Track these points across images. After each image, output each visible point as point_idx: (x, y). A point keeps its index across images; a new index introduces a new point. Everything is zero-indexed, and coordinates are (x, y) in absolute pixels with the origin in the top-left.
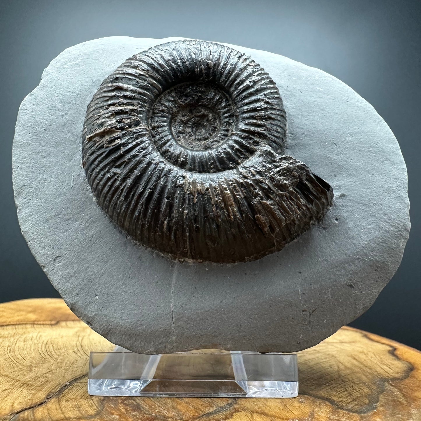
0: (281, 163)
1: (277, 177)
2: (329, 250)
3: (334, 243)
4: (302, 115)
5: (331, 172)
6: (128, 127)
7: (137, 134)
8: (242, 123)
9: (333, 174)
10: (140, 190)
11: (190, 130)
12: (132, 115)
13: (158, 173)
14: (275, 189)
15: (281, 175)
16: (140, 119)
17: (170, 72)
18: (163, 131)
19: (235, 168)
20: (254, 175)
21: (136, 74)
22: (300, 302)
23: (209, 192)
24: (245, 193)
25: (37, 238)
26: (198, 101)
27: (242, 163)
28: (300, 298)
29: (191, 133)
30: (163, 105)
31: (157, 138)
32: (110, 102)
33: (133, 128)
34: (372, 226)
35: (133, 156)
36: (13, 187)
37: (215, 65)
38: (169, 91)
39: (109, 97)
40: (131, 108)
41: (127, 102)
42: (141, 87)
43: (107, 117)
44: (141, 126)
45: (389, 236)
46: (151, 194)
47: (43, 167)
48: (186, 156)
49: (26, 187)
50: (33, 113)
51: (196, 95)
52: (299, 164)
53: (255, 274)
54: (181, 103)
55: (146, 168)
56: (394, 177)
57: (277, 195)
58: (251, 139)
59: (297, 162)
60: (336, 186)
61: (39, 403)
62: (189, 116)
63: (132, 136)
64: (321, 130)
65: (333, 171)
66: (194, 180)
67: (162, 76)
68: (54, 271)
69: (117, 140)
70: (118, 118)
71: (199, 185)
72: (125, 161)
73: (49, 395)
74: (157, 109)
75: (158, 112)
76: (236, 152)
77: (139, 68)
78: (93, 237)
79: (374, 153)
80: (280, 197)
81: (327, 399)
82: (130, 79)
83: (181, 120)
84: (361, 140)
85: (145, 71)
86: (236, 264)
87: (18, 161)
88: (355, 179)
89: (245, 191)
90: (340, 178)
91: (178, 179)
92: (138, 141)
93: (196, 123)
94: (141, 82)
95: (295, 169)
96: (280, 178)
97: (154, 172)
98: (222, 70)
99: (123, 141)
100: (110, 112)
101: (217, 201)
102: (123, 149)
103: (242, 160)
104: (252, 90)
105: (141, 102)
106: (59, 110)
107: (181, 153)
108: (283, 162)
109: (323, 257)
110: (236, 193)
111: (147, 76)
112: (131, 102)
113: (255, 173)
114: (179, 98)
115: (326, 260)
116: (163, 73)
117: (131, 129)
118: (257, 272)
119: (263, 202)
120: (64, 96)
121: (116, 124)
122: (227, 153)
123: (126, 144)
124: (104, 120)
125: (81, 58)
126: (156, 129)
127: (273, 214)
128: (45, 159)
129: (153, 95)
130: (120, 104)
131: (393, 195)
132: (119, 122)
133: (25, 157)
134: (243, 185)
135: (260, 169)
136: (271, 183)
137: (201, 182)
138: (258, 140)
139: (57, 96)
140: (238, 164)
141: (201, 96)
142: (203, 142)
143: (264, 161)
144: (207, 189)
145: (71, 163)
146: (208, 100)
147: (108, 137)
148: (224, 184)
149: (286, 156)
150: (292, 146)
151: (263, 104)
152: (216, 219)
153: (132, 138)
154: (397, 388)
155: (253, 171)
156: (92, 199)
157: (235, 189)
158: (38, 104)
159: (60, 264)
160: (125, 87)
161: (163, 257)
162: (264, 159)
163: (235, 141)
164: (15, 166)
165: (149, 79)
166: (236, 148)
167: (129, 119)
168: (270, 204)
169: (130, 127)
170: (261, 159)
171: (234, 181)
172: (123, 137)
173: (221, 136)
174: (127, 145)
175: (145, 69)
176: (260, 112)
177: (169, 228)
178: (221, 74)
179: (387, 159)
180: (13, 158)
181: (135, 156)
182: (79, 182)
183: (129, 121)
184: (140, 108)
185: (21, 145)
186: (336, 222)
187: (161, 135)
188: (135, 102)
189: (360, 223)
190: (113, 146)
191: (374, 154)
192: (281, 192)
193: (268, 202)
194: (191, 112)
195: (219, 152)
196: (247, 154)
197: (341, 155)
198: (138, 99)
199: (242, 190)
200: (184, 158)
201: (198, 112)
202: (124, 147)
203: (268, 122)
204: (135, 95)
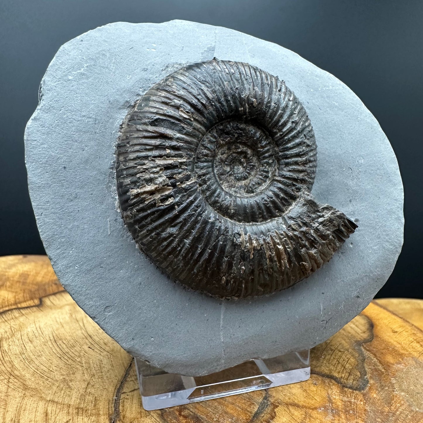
0: (324, 214)
1: (321, 227)
2: (346, 271)
3: (349, 266)
4: (323, 138)
5: (347, 198)
6: (179, 183)
7: (189, 191)
8: (285, 169)
9: (349, 200)
10: (199, 251)
11: (229, 168)
12: (182, 169)
13: (216, 232)
14: (319, 238)
15: (324, 225)
16: (190, 171)
17: (214, 112)
18: (209, 179)
19: (280, 216)
20: (300, 227)
21: (181, 118)
22: (321, 316)
23: (263, 248)
24: (294, 244)
25: (81, 291)
26: (237, 139)
27: (286, 210)
28: (322, 313)
29: (230, 173)
30: (206, 148)
31: (205, 186)
32: (156, 153)
33: (185, 183)
34: (378, 246)
35: (189, 215)
36: (41, 237)
37: (259, 103)
38: (210, 130)
39: (153, 146)
40: (180, 160)
41: (176, 154)
42: (187, 134)
43: (155, 173)
44: (192, 180)
46: (211, 255)
47: (71, 213)
48: (236, 206)
49: (57, 236)
50: (46, 146)
51: (236, 133)
52: (339, 213)
53: (288, 300)
55: (204, 228)
56: (395, 198)
57: (320, 244)
58: (294, 185)
59: (337, 212)
62: (227, 153)
63: (185, 194)
64: (340, 155)
65: (349, 197)
66: (249, 236)
67: (207, 119)
68: (107, 320)
69: (169, 199)
70: (169, 172)
71: (254, 242)
72: (181, 222)
73: (110, 419)
74: (201, 153)
75: (202, 156)
76: (281, 200)
77: (182, 109)
78: (141, 284)
79: (381, 175)
80: (322, 246)
81: (331, 376)
82: (173, 123)
83: (221, 159)
84: (371, 162)
85: (189, 114)
86: (273, 294)
87: (40, 207)
88: (366, 203)
89: (294, 243)
90: (354, 203)
91: (234, 236)
92: (191, 198)
93: (233, 160)
94: (187, 128)
95: (335, 219)
96: (323, 229)
97: (213, 232)
98: (266, 110)
99: (177, 199)
100: (158, 166)
101: (270, 255)
102: (177, 209)
103: (286, 208)
104: (295, 132)
105: (188, 151)
106: (76, 141)
107: (230, 204)
108: (326, 213)
109: (341, 278)
110: (287, 247)
111: (192, 119)
112: (179, 154)
113: (301, 225)
114: (220, 137)
115: (343, 281)
116: (208, 115)
117: (183, 186)
118: (290, 298)
119: (309, 253)
120: (79, 122)
121: (167, 181)
122: (273, 202)
123: (179, 202)
124: (152, 175)
125: (86, 65)
126: (202, 177)
127: (316, 261)
128: (72, 203)
130: (168, 156)
131: (393, 216)
132: (170, 178)
133: (48, 201)
134: (293, 238)
135: (306, 220)
136: (316, 234)
137: (256, 238)
138: (300, 186)
139: (70, 123)
140: (283, 212)
141: (241, 133)
142: (243, 182)
143: (308, 212)
144: (262, 245)
145: (103, 206)
146: (247, 137)
147: (160, 195)
148: (276, 239)
151: (304, 148)
152: (268, 270)
153: (185, 195)
154: (372, 353)
155: (300, 223)
156: (135, 246)
157: (286, 243)
158: (48, 133)
159: (111, 313)
160: (171, 135)
161: (211, 297)
162: (308, 208)
164: (37, 213)
165: (195, 124)
166: (282, 197)
167: (180, 173)
168: (314, 253)
169: (181, 183)
170: (305, 209)
171: (284, 234)
172: (175, 195)
173: (263, 178)
174: (182, 204)
175: (189, 111)
176: (302, 157)
177: (227, 282)
178: (265, 113)
179: (390, 181)
180: (33, 204)
181: (190, 216)
182: (117, 229)
183: (180, 176)
184: (188, 158)
185: (39, 186)
186: (351, 246)
187: (208, 183)
188: (183, 153)
189: (369, 245)
190: (166, 205)
191: (380, 177)
192: (324, 242)
193: (313, 251)
194: (229, 149)
195: (266, 201)
196: (290, 201)
197: (356, 180)
198: (185, 149)
199: (291, 243)
200: (234, 209)
201: (236, 149)
202: (179, 206)
203: (308, 166)
204: (182, 144)
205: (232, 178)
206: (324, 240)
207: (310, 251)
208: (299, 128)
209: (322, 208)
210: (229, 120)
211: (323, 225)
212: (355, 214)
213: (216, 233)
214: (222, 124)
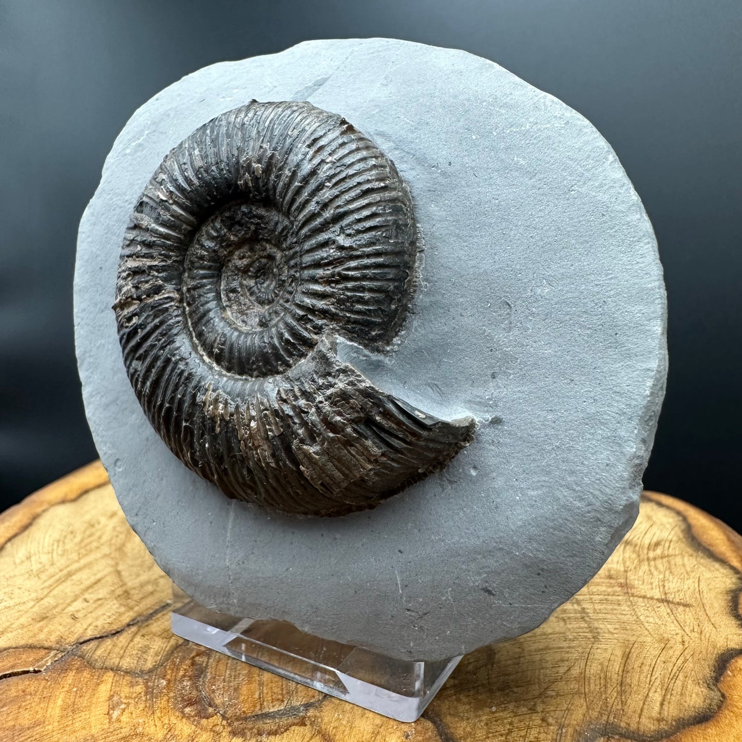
0: (337, 381)
1: (327, 407)
2: (451, 523)
5: (486, 368)
6: (145, 296)
7: (156, 309)
9: (489, 372)
11: (252, 283)
12: (151, 276)
13: (176, 378)
14: (323, 427)
15: (334, 404)
16: (162, 281)
17: (201, 190)
18: (200, 296)
19: (284, 373)
20: (296, 398)
21: (157, 200)
22: (401, 598)
23: (234, 420)
24: (282, 427)
26: (256, 232)
27: (295, 364)
28: (400, 592)
29: (253, 290)
30: (202, 246)
31: (193, 307)
32: (130, 250)
33: (152, 297)
35: (150, 346)
36: (76, 352)
37: (264, 171)
38: (213, 217)
39: (130, 240)
40: (149, 262)
41: (146, 253)
42: (163, 224)
43: (124, 279)
44: (164, 294)
45: (571, 519)
46: (171, 412)
48: (222, 345)
49: (87, 354)
51: (252, 223)
52: (364, 384)
53: (335, 539)
54: (232, 238)
55: (164, 368)
56: (618, 389)
57: (325, 439)
58: (309, 321)
59: (360, 381)
60: (490, 399)
61: (113, 632)
62: (250, 257)
63: (151, 313)
64: (485, 272)
65: (491, 367)
66: (218, 395)
67: (191, 199)
68: (116, 478)
69: (134, 318)
70: (135, 280)
71: (221, 406)
72: (142, 354)
73: (133, 620)
74: (194, 254)
75: (196, 259)
76: (285, 345)
77: (162, 186)
78: (148, 440)
79: (589, 328)
80: (329, 443)
82: (152, 207)
83: (236, 267)
84: (570, 295)
85: (168, 194)
86: (310, 517)
88: (530, 387)
89: (281, 424)
91: (198, 390)
92: (157, 321)
93: (263, 269)
94: (163, 214)
95: (354, 395)
96: (329, 409)
97: (172, 377)
98: (276, 182)
99: (141, 320)
100: (127, 270)
101: (244, 435)
102: (141, 334)
103: (296, 360)
104: (319, 220)
105: (164, 250)
107: (216, 338)
108: (339, 380)
109: (439, 535)
110: (267, 427)
111: (171, 202)
112: (150, 253)
113: (298, 394)
114: (230, 229)
116: (191, 194)
117: (150, 301)
119: (303, 448)
121: (131, 292)
122: (274, 347)
123: (143, 325)
125: (146, 132)
127: (322, 469)
129: (183, 234)
130: (138, 256)
131: (600, 432)
132: (136, 288)
134: (279, 413)
135: (307, 387)
136: (318, 416)
137: (226, 400)
138: (320, 322)
139: (113, 210)
140: (289, 366)
141: (258, 224)
142: (266, 308)
143: (315, 372)
144: (232, 415)
147: (127, 311)
148: (253, 409)
149: (347, 367)
150: (425, 308)
151: (332, 251)
152: (246, 461)
153: (150, 315)
155: (296, 388)
157: (267, 420)
158: (95, 223)
159: (120, 470)
160: (143, 225)
162: (316, 366)
163: (287, 325)
164: (76, 322)
165: (175, 207)
166: (286, 338)
167: (147, 282)
168: (314, 452)
169: (148, 296)
170: (312, 365)
171: (267, 404)
172: (140, 313)
174: (145, 327)
175: (168, 190)
176: (326, 268)
178: (274, 188)
179: (617, 345)
180: (74, 310)
181: (153, 346)
183: (147, 286)
184: (163, 261)
185: (81, 290)
188: (155, 252)
189: (517, 483)
190: (131, 327)
191: (588, 332)
192: (332, 435)
193: (312, 449)
194: (252, 250)
195: (265, 343)
196: (303, 349)
197: (516, 332)
198: (159, 246)
199: (276, 424)
200: (219, 349)
201: (263, 250)
202: (142, 329)
203: (340, 286)
204: (155, 239)
205: (253, 298)
206: (334, 433)
207: (305, 447)
208: (328, 214)
209: (337, 370)
210: (239, 201)
211: (331, 403)
212: (497, 406)
213: (174, 378)
214: (229, 209)
